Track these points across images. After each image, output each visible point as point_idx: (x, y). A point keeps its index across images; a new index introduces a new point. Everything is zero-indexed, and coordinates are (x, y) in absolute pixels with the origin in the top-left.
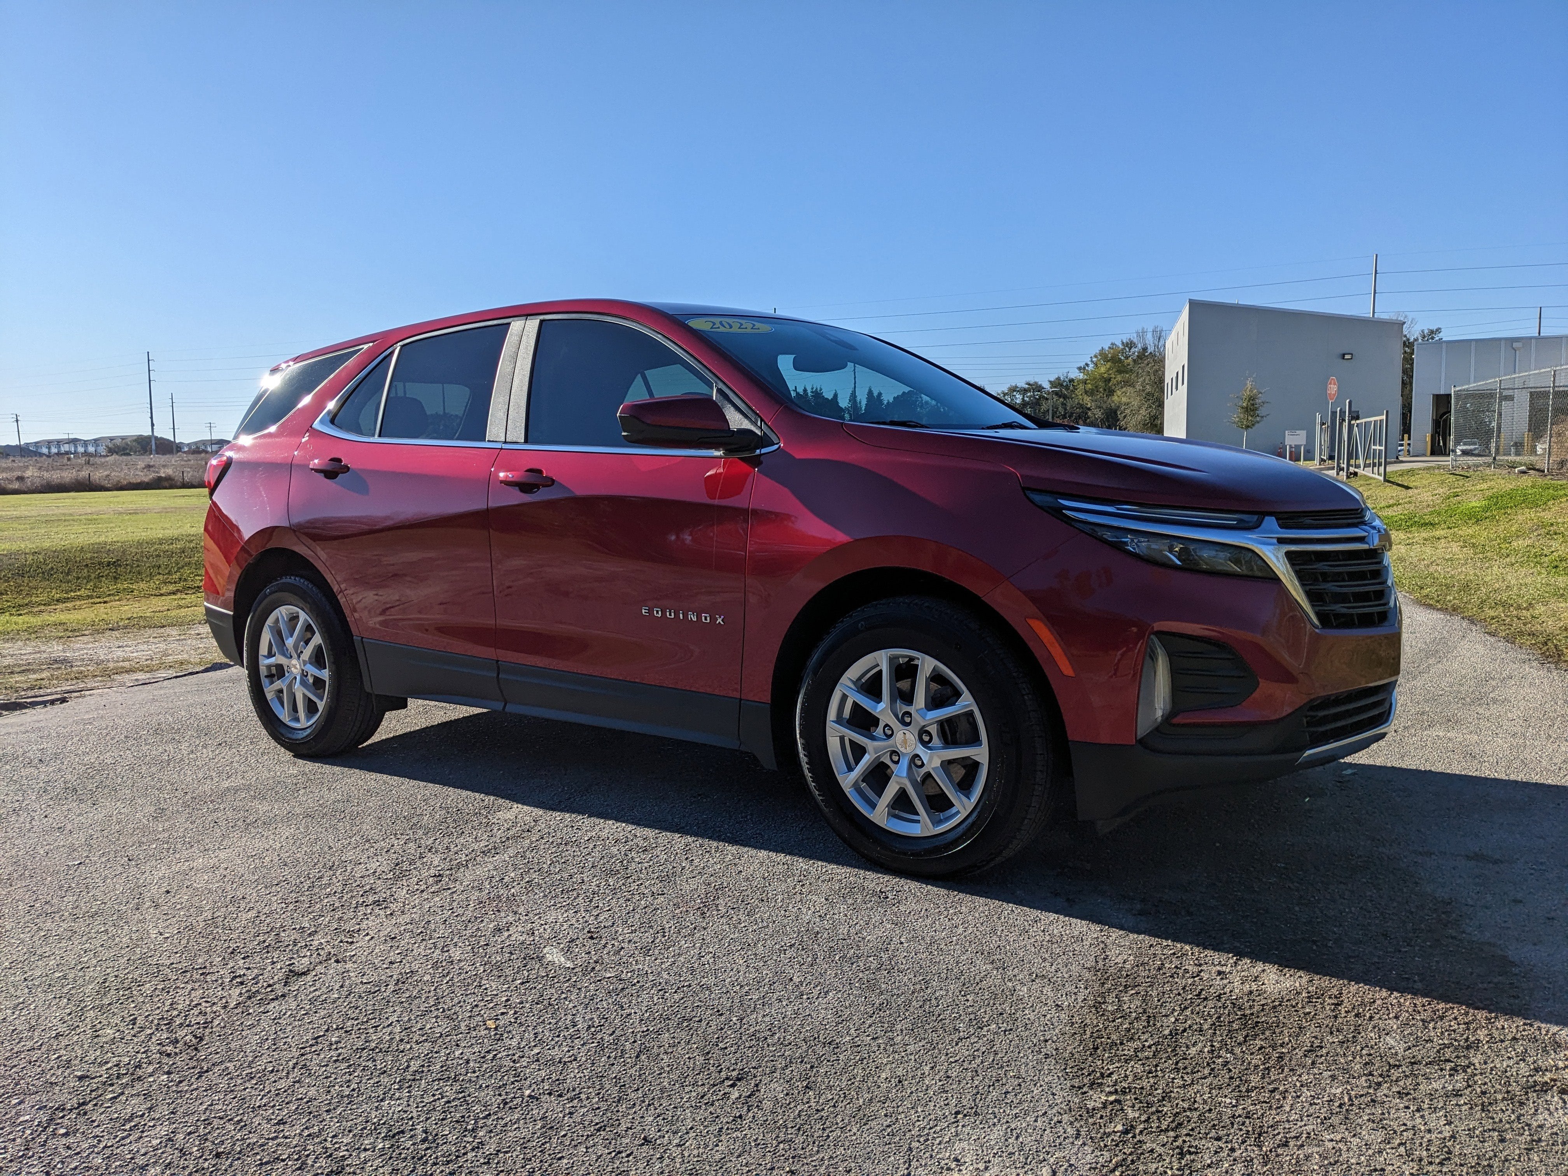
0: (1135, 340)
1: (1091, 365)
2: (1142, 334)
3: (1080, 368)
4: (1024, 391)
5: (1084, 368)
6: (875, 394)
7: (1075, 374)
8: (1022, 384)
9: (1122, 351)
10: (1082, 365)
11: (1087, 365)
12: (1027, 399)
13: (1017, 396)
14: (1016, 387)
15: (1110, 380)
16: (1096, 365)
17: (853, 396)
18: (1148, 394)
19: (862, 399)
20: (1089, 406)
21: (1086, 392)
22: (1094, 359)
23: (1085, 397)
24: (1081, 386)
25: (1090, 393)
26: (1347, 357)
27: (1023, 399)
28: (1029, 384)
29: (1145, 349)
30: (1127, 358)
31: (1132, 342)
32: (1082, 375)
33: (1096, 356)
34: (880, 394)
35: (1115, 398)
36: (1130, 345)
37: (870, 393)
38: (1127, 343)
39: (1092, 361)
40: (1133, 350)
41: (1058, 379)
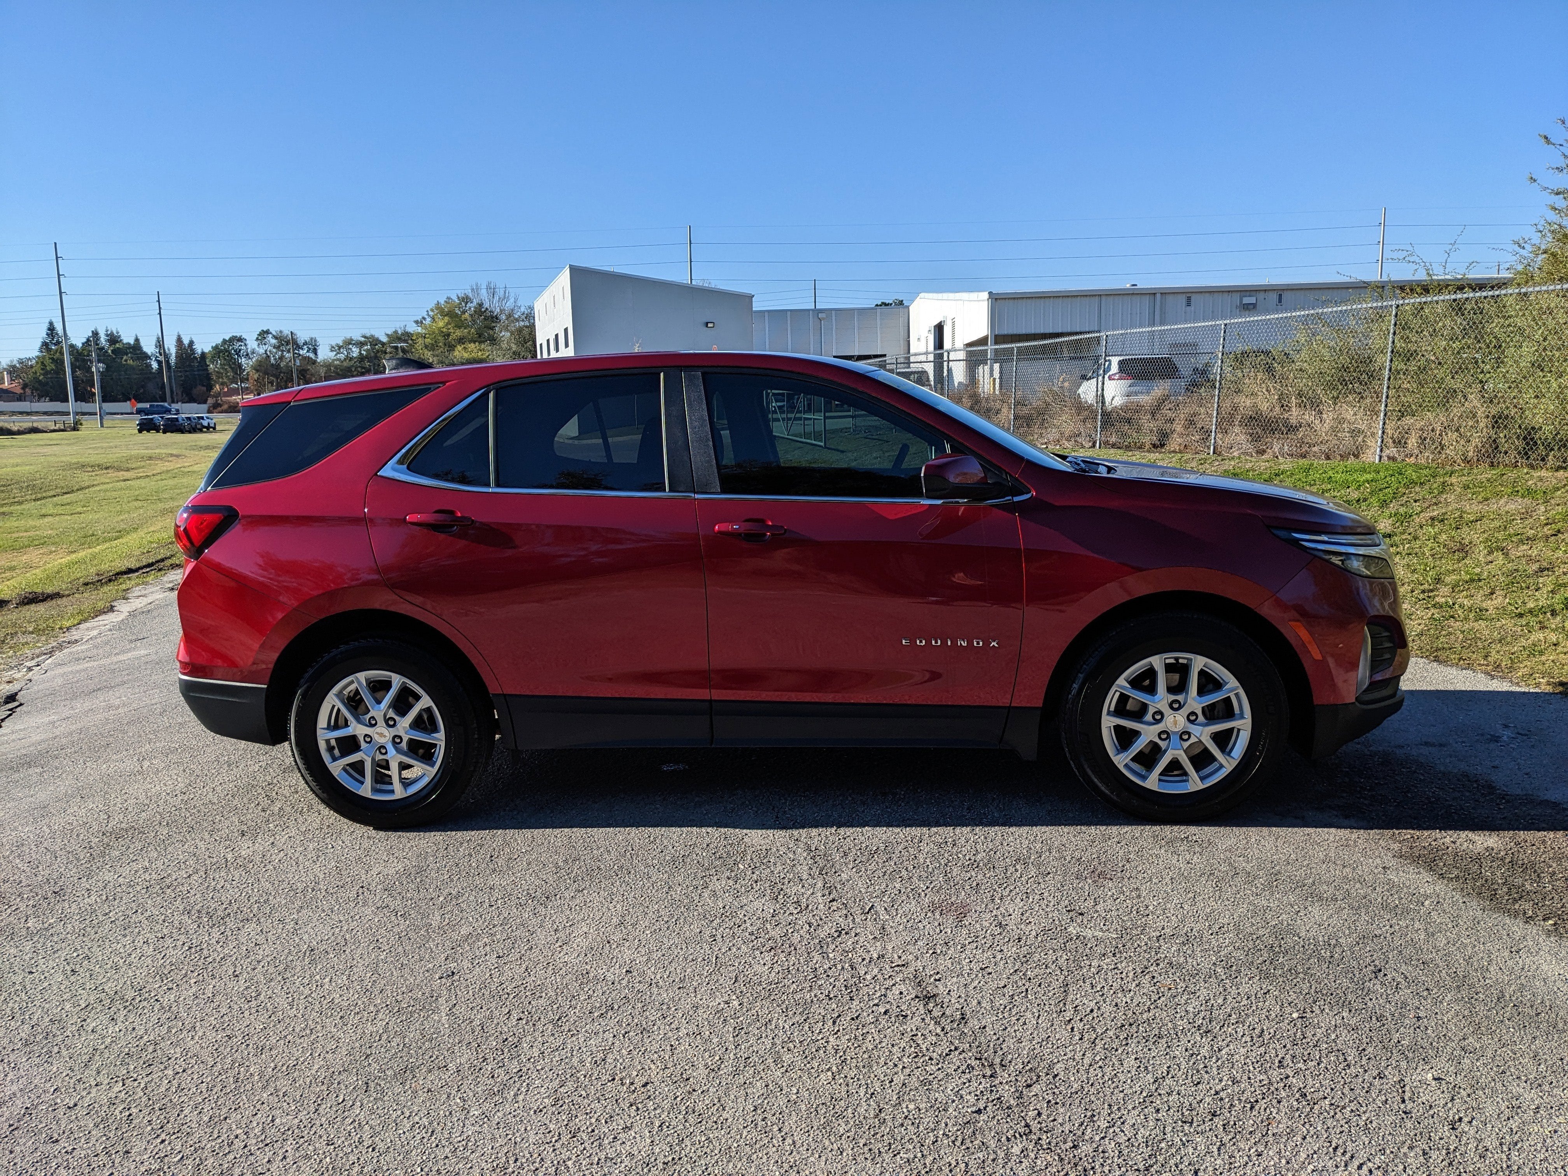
0: (470, 295)
1: (429, 319)
2: (476, 290)
3: (417, 322)
4: (361, 344)
5: (422, 323)
6: (186, 342)
7: (413, 328)
8: (357, 336)
9: (459, 306)
10: (419, 318)
11: (424, 318)
12: (364, 353)
13: (354, 349)
14: (352, 340)
15: (449, 335)
16: (433, 319)
17: (160, 344)
18: (514, 353)
19: (171, 347)
20: (431, 361)
21: (426, 347)
22: (431, 313)
23: (426, 352)
24: (420, 340)
25: (432, 347)
26: (710, 325)
27: (360, 352)
28: (365, 337)
29: (481, 305)
30: (464, 312)
31: (467, 297)
32: (420, 329)
33: (432, 310)
34: (191, 343)
35: (456, 353)
36: (466, 300)
37: (179, 340)
38: (463, 298)
39: (428, 315)
40: (469, 305)
41: (396, 332)
